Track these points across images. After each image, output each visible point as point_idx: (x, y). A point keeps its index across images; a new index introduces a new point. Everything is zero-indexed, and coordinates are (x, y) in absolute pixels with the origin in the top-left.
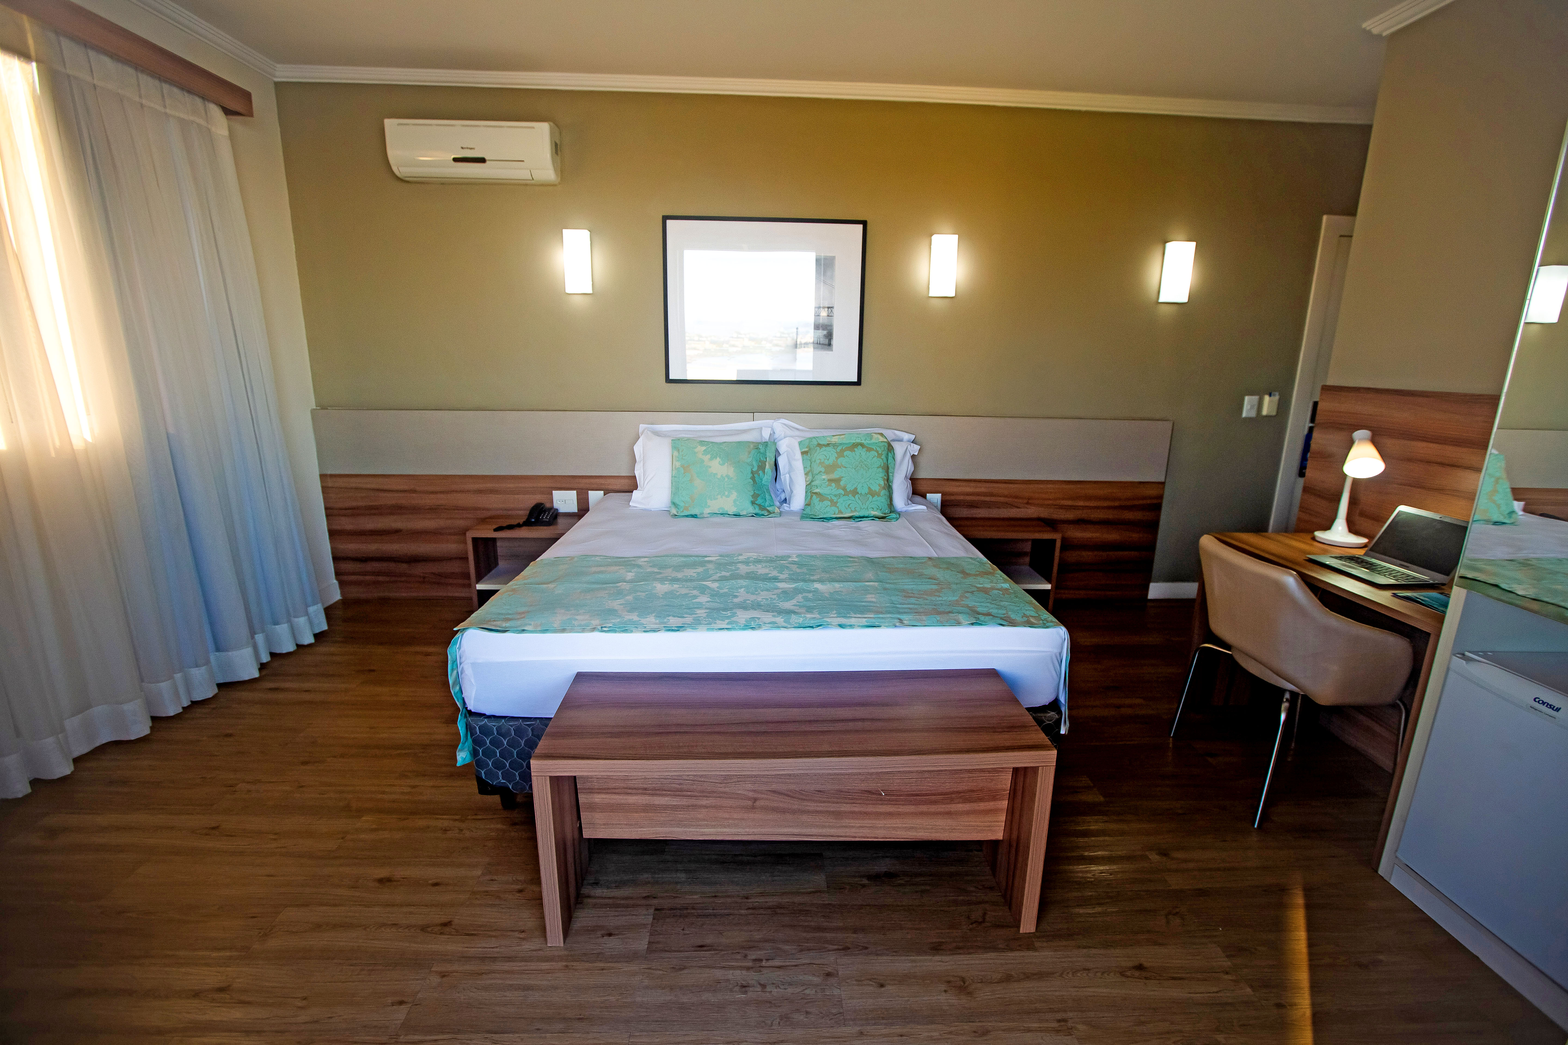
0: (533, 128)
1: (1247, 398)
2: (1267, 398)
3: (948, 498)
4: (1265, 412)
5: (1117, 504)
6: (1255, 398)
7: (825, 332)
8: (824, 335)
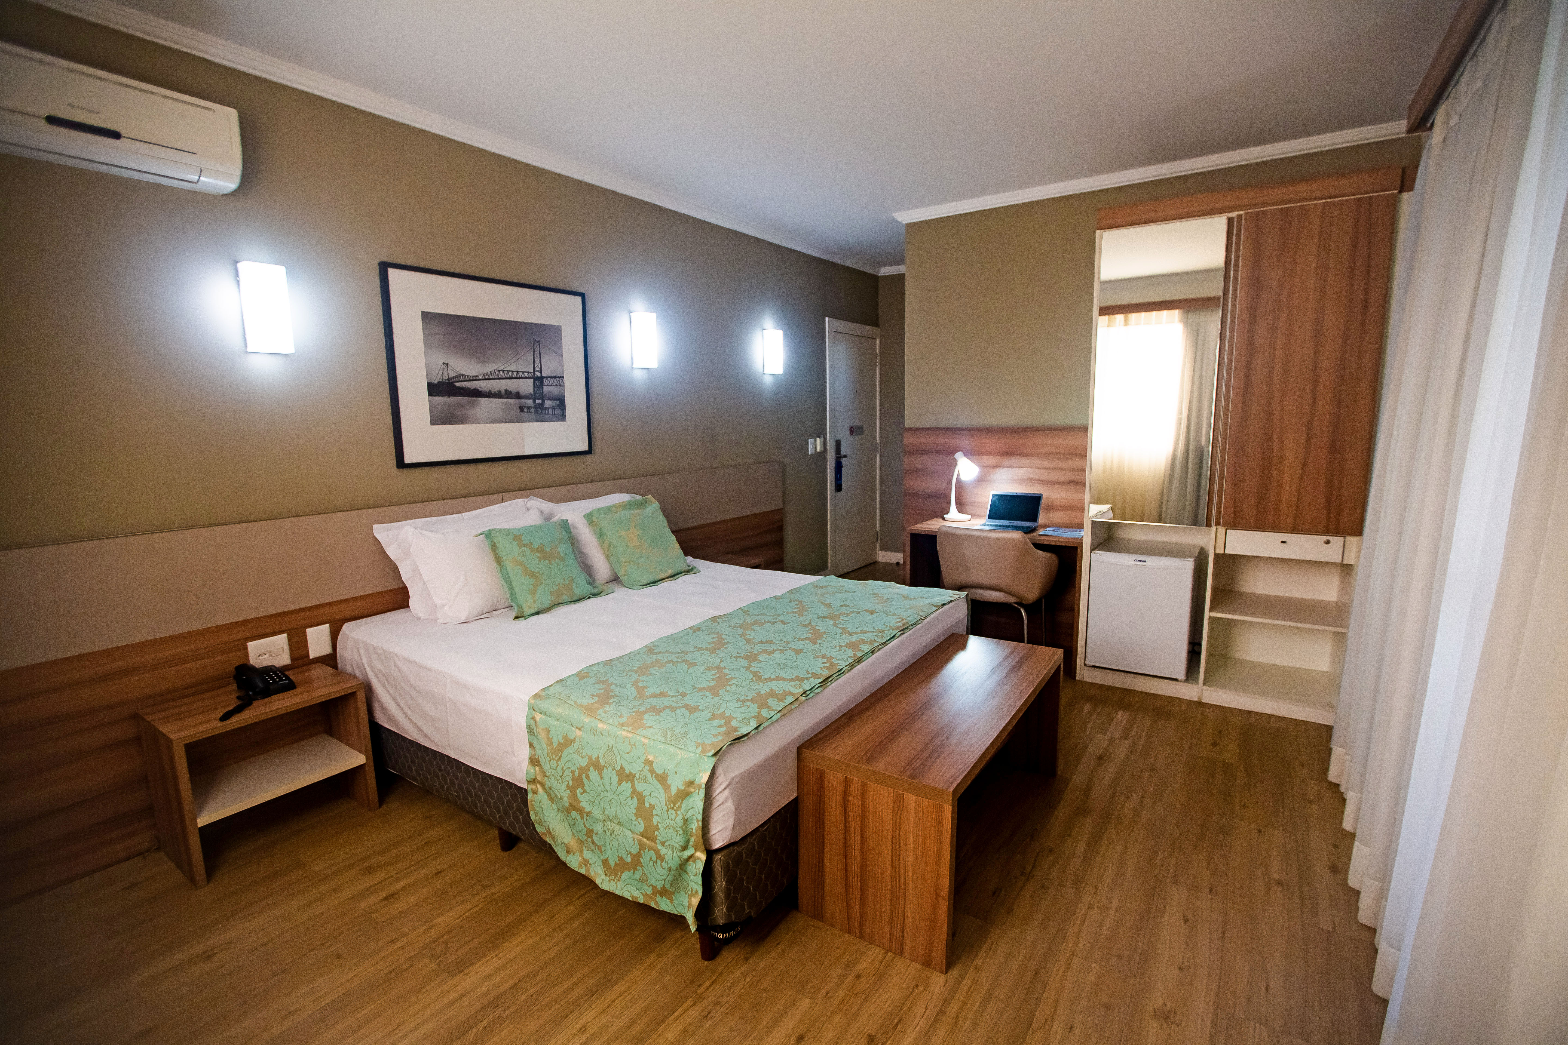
2: (818, 440)
7: (558, 403)
8: (558, 406)
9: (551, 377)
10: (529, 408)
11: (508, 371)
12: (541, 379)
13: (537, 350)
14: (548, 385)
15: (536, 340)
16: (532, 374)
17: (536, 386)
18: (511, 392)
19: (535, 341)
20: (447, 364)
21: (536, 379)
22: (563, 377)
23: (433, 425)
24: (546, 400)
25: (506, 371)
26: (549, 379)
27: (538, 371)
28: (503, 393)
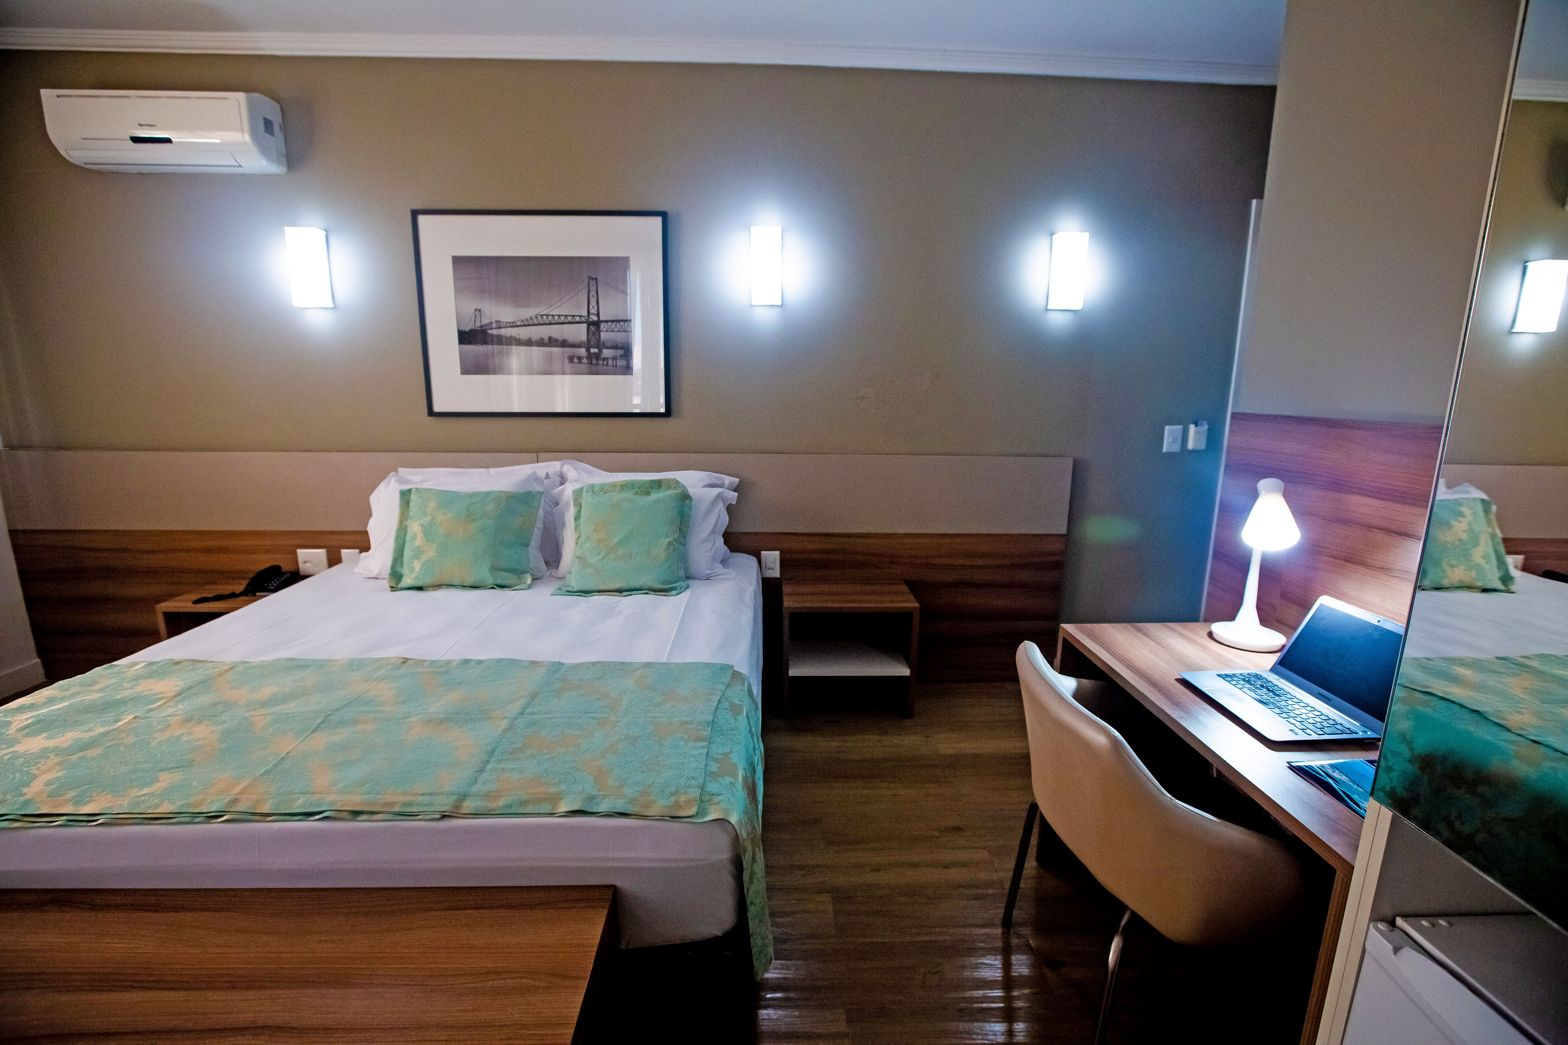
0: (227, 98)
1: (1167, 428)
2: (1192, 428)
3: (788, 555)
4: (1191, 445)
5: (1007, 562)
6: (1179, 428)
7: (622, 352)
8: (621, 356)
9: (612, 321)
10: (580, 358)
11: (553, 316)
12: (597, 324)
13: (593, 289)
14: (607, 331)
15: (592, 277)
16: (586, 318)
17: (590, 332)
18: (556, 340)
19: (590, 278)
20: (480, 310)
21: (590, 324)
22: (630, 321)
23: (464, 374)
24: (605, 348)
25: (550, 315)
26: (610, 323)
27: (593, 314)
28: (546, 341)
